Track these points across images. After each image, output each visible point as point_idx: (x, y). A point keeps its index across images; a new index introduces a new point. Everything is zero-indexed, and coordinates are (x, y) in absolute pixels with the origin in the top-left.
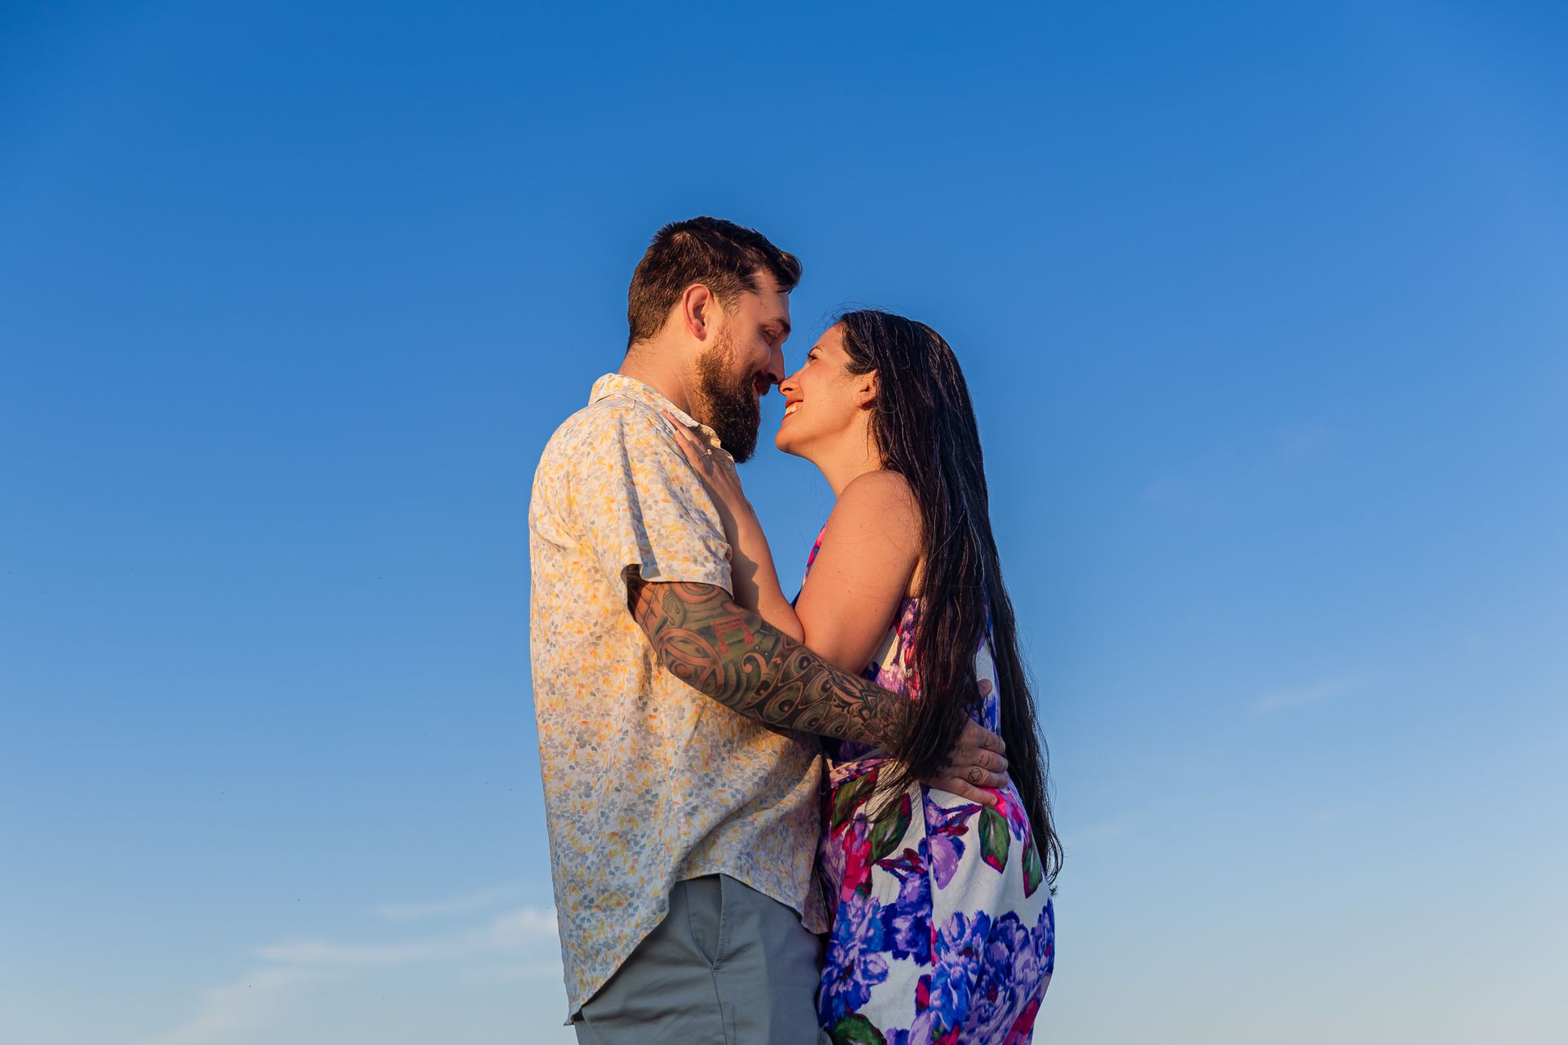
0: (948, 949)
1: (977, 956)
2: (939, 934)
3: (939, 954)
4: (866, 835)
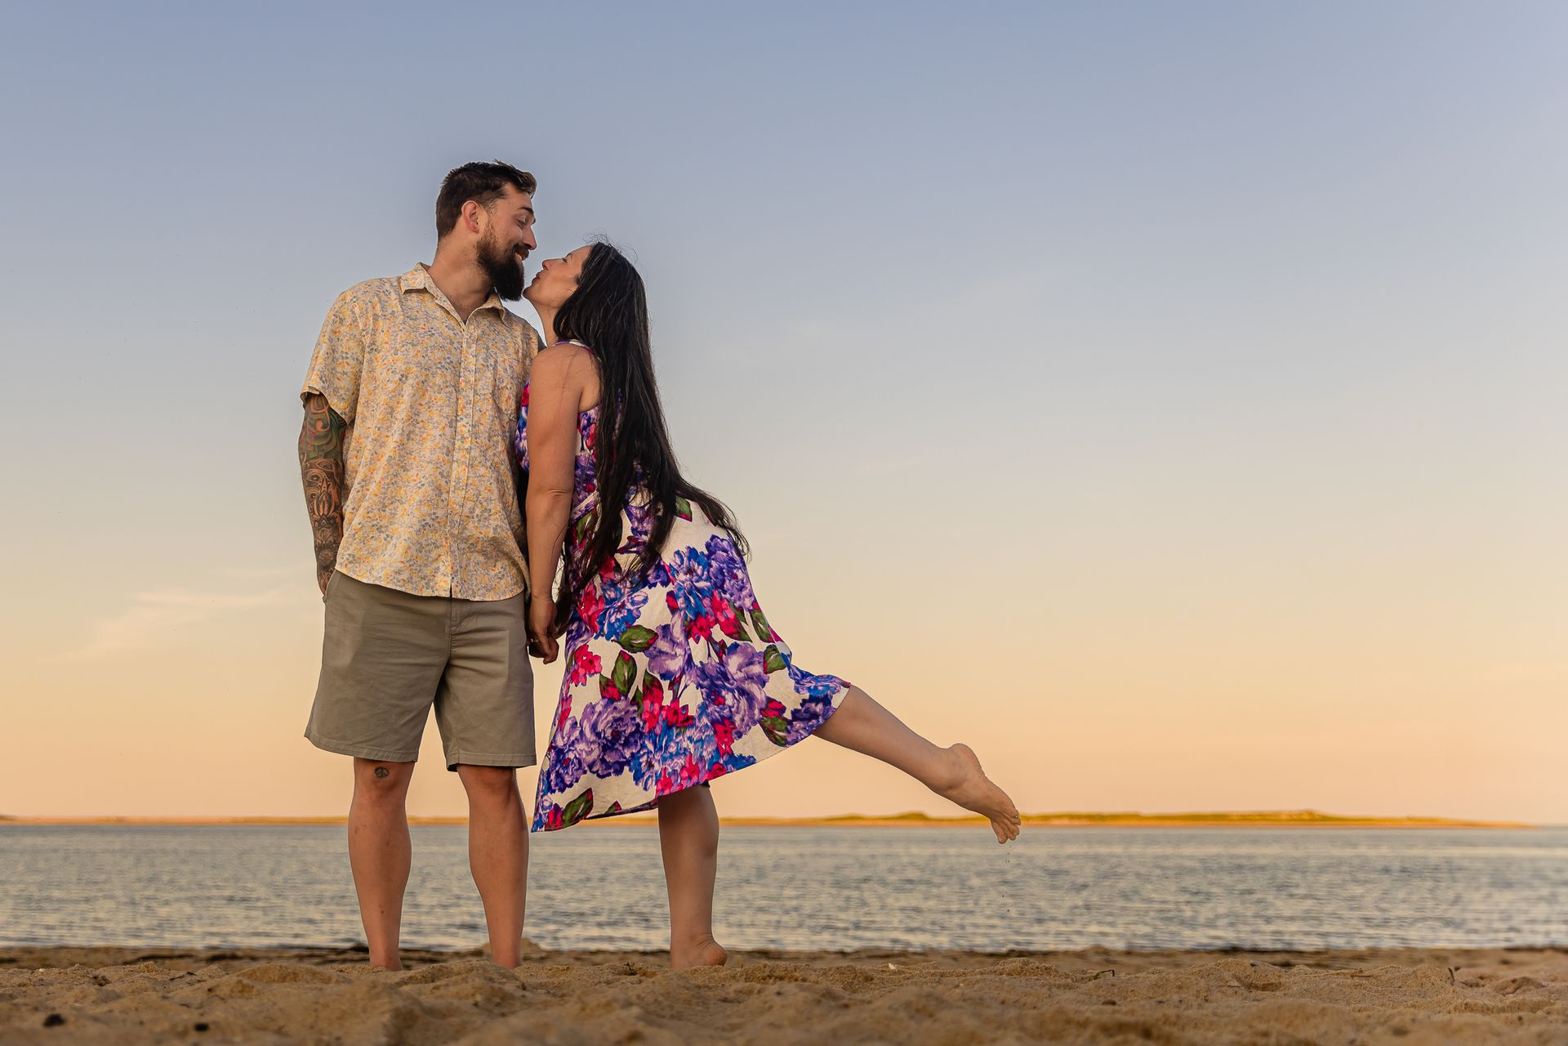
1: (696, 572)
2: (670, 566)
3: (674, 577)
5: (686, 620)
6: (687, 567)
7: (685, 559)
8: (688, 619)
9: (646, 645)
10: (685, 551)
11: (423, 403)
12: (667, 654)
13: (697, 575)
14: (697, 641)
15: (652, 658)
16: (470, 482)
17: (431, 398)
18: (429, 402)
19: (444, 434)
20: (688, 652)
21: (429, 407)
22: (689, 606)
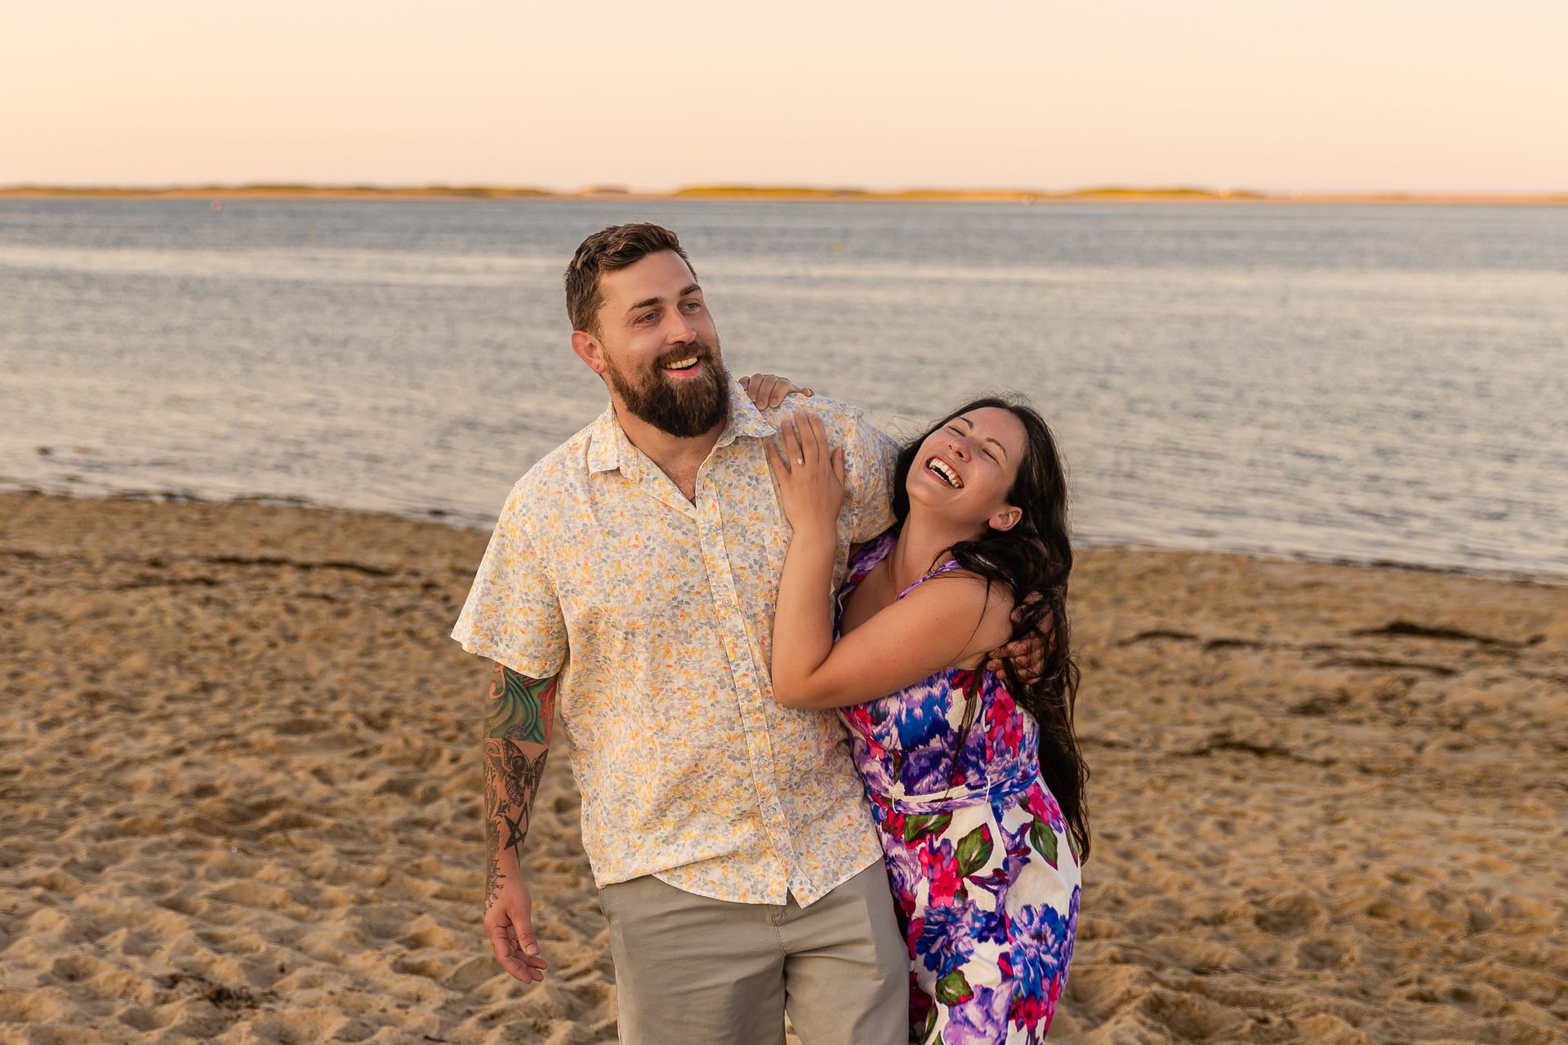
0: (1021, 932)
1: (1046, 940)
2: (1012, 921)
3: (1014, 936)
4: (953, 854)
5: (1016, 995)
6: (1036, 930)
7: (1036, 919)
8: (1020, 995)
9: (954, 1000)
10: (1039, 908)
11: (671, 662)
12: (973, 1026)
13: (1047, 945)
14: (1019, 1027)
15: (954, 1022)
16: (776, 750)
17: (679, 654)
18: (679, 659)
19: (718, 702)
20: (1003, 1037)
21: (682, 667)
22: (1025, 979)
